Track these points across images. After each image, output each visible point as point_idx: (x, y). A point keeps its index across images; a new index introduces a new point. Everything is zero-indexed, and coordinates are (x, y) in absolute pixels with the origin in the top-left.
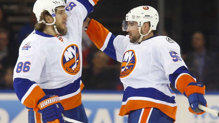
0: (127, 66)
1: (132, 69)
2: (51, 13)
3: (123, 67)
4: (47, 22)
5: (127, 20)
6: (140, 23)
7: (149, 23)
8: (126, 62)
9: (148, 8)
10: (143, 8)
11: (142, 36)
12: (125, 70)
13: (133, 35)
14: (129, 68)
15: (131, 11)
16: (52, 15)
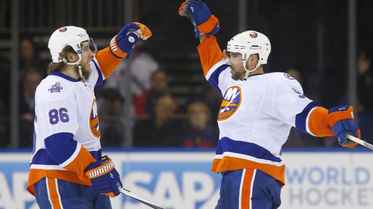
0: (228, 107)
1: (234, 111)
2: (76, 49)
3: (223, 108)
4: (69, 61)
5: (228, 50)
6: (245, 55)
7: (258, 55)
8: (228, 101)
9: (256, 36)
10: (250, 34)
11: (248, 72)
12: (226, 111)
13: (236, 70)
14: (230, 110)
15: (234, 38)
16: (78, 51)
